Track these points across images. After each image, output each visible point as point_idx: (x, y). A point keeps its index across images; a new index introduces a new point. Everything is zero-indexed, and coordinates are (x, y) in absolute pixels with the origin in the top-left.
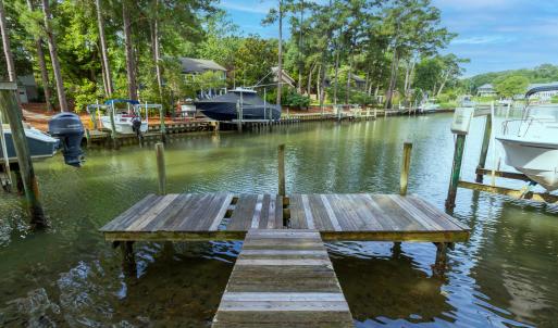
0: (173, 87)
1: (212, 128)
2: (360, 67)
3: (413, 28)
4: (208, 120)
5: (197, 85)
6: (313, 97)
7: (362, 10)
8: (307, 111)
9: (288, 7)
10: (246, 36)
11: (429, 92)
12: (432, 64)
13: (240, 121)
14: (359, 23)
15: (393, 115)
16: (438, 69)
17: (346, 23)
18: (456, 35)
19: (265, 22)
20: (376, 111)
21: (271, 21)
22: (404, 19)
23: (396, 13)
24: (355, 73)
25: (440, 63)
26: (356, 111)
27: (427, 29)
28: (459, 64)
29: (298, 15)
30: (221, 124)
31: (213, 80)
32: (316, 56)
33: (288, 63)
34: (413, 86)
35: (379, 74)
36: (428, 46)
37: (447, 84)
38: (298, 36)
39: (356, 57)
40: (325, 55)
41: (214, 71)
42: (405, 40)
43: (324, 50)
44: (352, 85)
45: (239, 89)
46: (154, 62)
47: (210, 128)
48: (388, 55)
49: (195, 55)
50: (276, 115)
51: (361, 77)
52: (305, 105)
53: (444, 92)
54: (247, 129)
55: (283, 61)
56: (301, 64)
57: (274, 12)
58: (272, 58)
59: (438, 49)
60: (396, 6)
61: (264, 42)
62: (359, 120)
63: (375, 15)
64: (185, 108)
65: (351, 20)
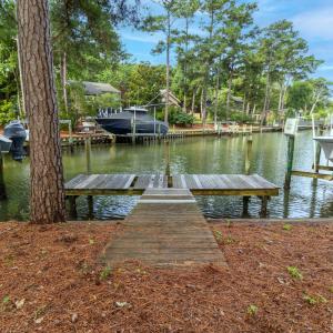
0: (77, 106)
1: (110, 141)
2: (238, 89)
3: (283, 56)
4: (106, 134)
5: (97, 104)
6: (197, 116)
7: (238, 41)
8: (191, 127)
9: (174, 39)
10: (138, 63)
11: (301, 111)
12: (303, 86)
13: (134, 135)
14: (236, 51)
15: (268, 131)
16: (309, 91)
17: (225, 52)
18: (322, 62)
19: (154, 51)
20: (251, 127)
21: (160, 51)
22: (276, 48)
23: (269, 44)
24: (235, 94)
25: (310, 86)
26: (234, 128)
27: (296, 57)
28: (329, 87)
29: (183, 46)
30: (117, 137)
31: (111, 100)
32: (198, 80)
33: (174, 86)
34: (287, 106)
35: (255, 96)
36: (299, 71)
37: (318, 104)
38: (183, 63)
39: (234, 81)
40: (206, 80)
41: (112, 93)
42: (278, 66)
43: (206, 75)
44: (231, 105)
45: (133, 108)
46: (62, 86)
47: (108, 141)
48: (263, 80)
49: (93, 79)
50: (164, 130)
51: (239, 99)
52: (189, 122)
53: (316, 111)
54: (140, 142)
55: (170, 84)
56: (186, 87)
57: (162, 43)
58: (161, 82)
59: (308, 73)
60: (268, 38)
61: (154, 68)
62: (237, 135)
63: (250, 45)
64: (85, 124)
65: (229, 49)
